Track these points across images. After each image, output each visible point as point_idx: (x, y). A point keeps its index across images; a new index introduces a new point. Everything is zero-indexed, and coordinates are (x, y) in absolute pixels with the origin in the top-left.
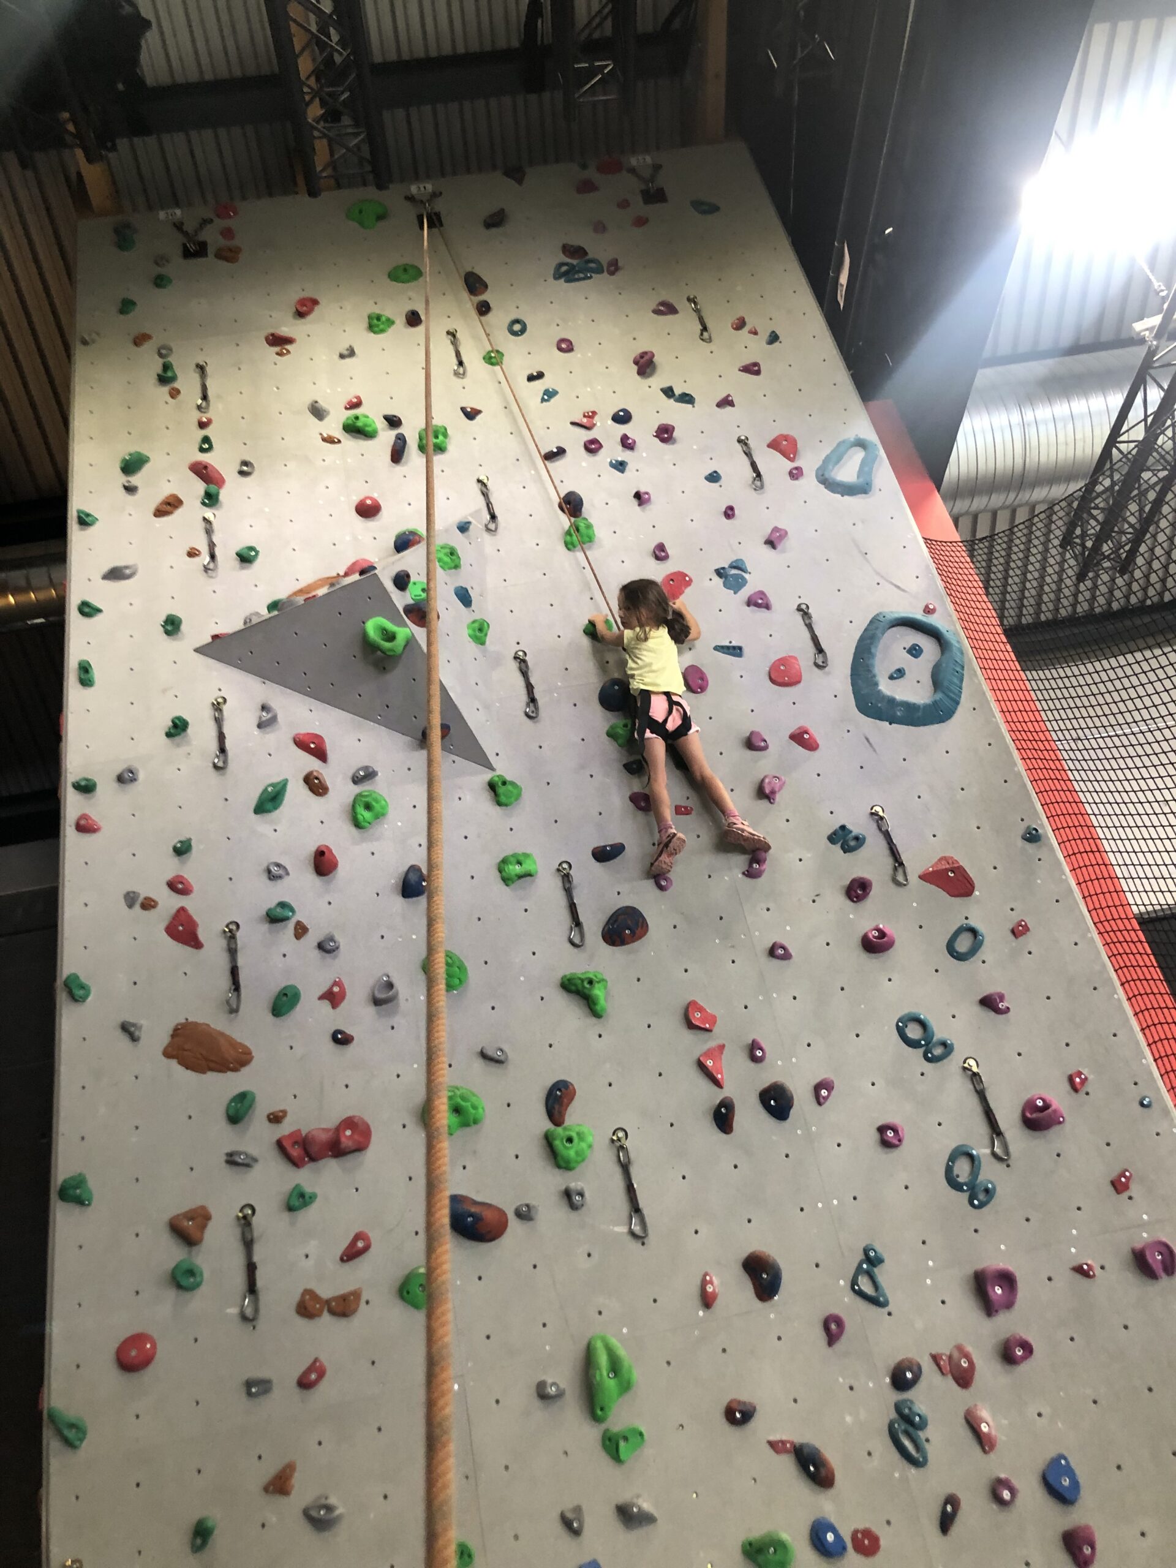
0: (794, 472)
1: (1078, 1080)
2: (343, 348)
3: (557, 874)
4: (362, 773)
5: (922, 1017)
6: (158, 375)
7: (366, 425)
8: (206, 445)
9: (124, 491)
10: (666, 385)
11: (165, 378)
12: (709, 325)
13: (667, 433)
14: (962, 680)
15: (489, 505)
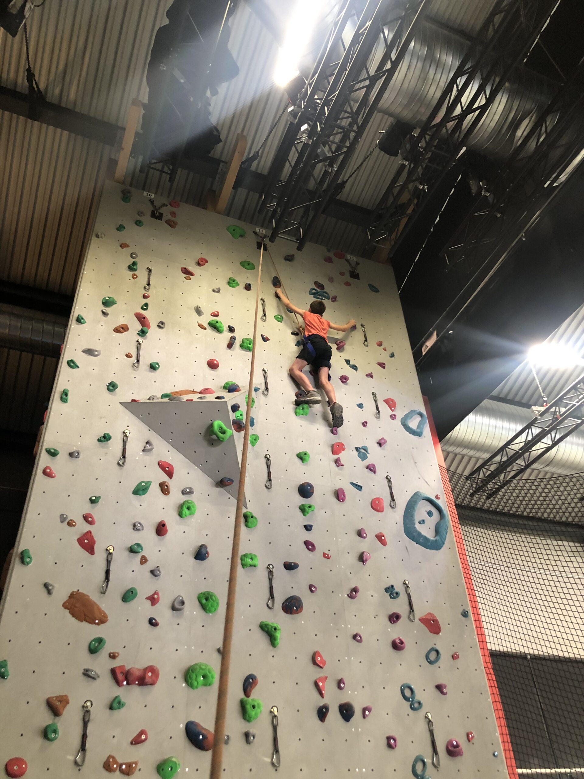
0: (393, 416)
1: (470, 736)
2: (216, 287)
3: (266, 569)
4: (188, 490)
5: (412, 687)
6: (129, 265)
7: (220, 327)
8: (145, 307)
9: (101, 313)
10: (348, 358)
11: (132, 268)
12: (368, 340)
13: (345, 379)
14: (446, 534)
15: (266, 383)
